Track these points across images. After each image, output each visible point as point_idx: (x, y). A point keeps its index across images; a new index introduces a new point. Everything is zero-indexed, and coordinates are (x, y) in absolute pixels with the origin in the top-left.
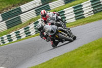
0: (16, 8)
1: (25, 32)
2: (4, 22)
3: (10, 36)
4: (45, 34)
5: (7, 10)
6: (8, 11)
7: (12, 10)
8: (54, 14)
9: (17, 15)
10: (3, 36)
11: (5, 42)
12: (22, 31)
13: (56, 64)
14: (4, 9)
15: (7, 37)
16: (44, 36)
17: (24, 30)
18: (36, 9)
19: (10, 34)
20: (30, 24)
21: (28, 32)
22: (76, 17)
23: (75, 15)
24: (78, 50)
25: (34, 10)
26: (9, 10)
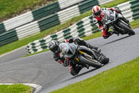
0: (52, 3)
1: (64, 36)
2: (36, 22)
3: (45, 41)
4: (61, 55)
5: (41, 5)
6: (41, 7)
7: (46, 5)
8: (113, 11)
9: (54, 13)
10: (35, 42)
11: (37, 50)
12: (60, 34)
13: (106, 80)
14: (35, 5)
15: (40, 43)
16: (60, 58)
17: (63, 34)
18: (80, 4)
19: (44, 39)
20: (71, 25)
21: (68, 36)
22: (133, 16)
23: (132, 13)
24: (137, 60)
25: (77, 6)
26: (43, 6)
